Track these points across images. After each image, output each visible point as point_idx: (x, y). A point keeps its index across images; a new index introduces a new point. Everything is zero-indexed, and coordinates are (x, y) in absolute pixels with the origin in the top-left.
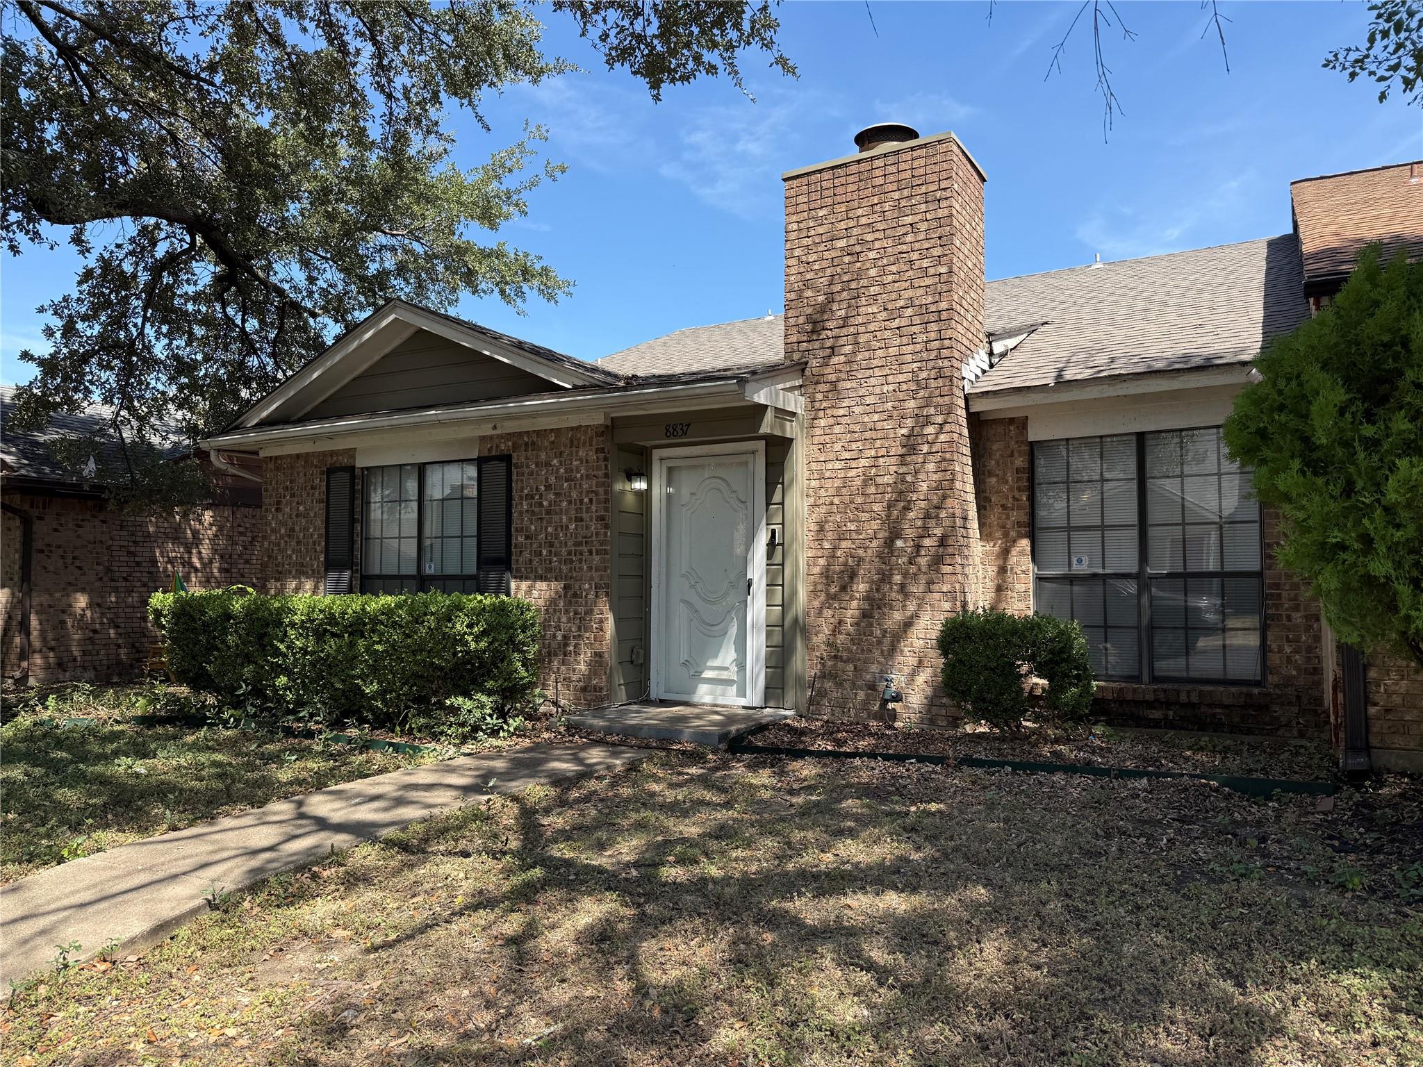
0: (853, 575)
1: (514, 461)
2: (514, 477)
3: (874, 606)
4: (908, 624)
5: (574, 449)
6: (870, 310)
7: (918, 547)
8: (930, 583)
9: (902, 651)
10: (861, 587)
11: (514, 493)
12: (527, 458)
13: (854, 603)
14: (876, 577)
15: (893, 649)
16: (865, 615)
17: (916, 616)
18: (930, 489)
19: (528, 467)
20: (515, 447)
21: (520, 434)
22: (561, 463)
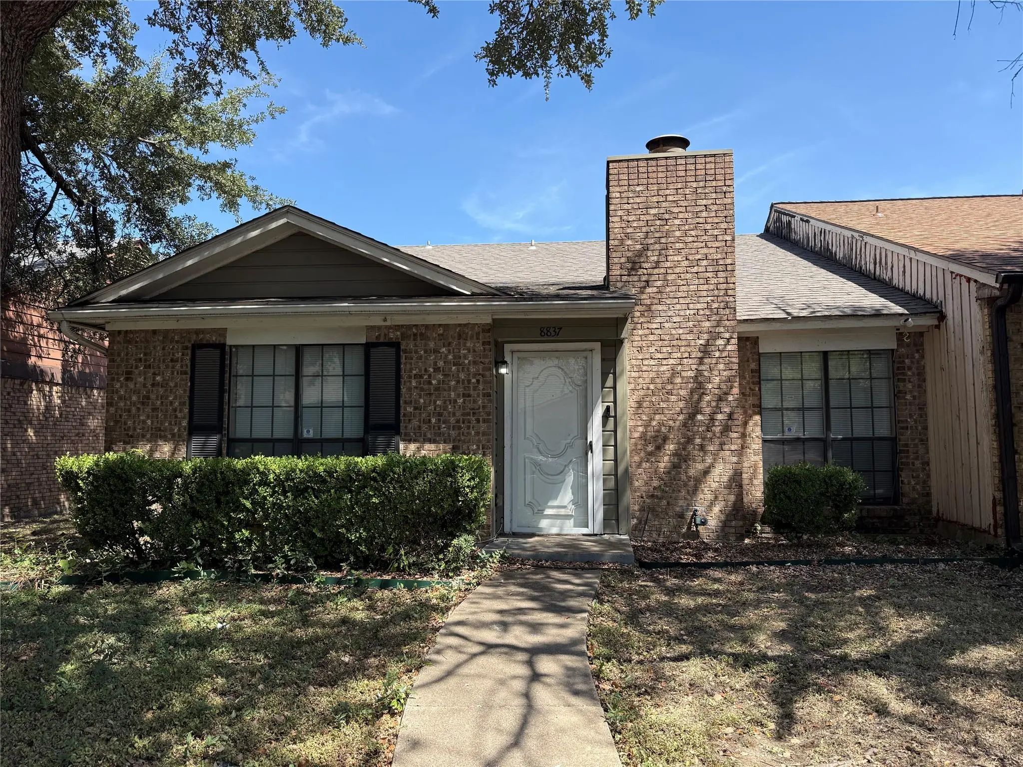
0: (665, 439)
1: (402, 347)
2: (403, 360)
3: (681, 459)
4: (706, 472)
5: (461, 341)
6: (676, 258)
7: (712, 419)
8: (722, 444)
9: (703, 491)
10: (670, 447)
11: (403, 373)
12: (416, 346)
13: (666, 458)
14: (682, 440)
15: (695, 490)
16: (675, 466)
17: (712, 466)
18: (721, 382)
19: (416, 352)
20: (404, 336)
21: (409, 327)
22: (449, 352)
